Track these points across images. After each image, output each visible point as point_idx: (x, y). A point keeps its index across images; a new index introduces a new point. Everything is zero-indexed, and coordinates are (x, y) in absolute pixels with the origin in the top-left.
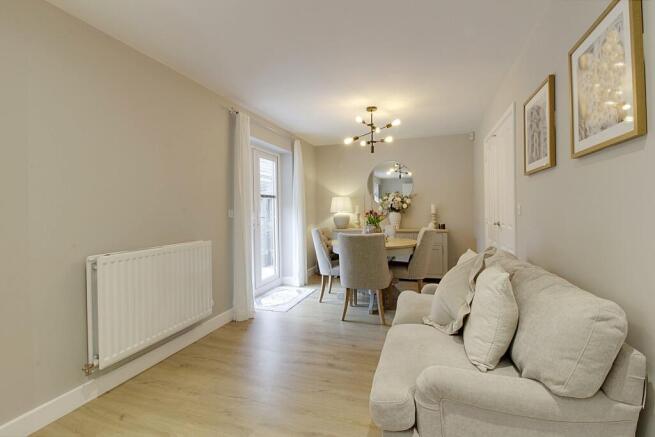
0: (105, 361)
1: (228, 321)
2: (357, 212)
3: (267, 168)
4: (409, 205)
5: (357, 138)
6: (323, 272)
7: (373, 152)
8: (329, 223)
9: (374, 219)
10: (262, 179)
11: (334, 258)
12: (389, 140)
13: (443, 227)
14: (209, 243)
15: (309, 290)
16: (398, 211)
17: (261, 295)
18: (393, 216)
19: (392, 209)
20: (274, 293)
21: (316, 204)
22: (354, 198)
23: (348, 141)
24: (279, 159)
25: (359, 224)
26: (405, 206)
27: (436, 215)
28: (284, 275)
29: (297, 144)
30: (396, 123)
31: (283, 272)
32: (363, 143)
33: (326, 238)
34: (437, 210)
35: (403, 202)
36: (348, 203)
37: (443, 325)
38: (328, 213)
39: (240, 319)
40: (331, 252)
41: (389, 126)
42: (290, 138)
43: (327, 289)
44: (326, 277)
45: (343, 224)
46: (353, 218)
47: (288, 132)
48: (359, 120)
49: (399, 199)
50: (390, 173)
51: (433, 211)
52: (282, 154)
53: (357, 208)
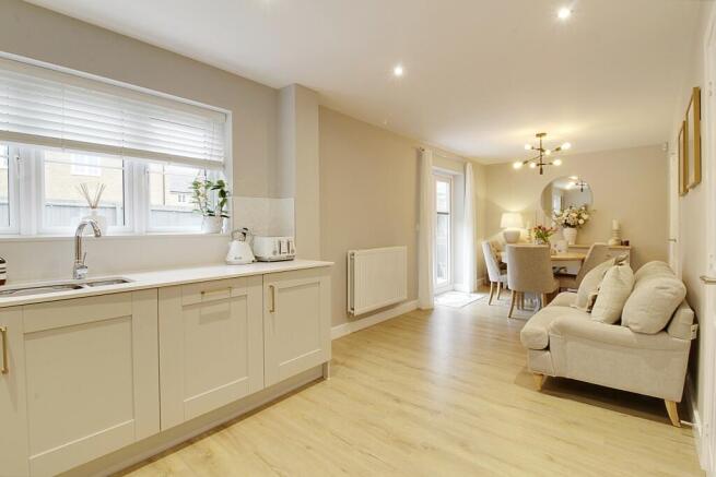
0: (357, 312)
1: (415, 308)
2: (528, 228)
3: (442, 188)
4: (585, 221)
5: (526, 162)
6: (492, 279)
7: (541, 173)
8: (499, 237)
9: (542, 233)
10: (438, 197)
11: (503, 267)
12: (557, 163)
13: (627, 243)
14: (406, 248)
15: (479, 296)
16: (573, 226)
17: (437, 295)
18: (568, 232)
19: (567, 225)
20: (446, 295)
21: (487, 220)
22: (524, 214)
23: (518, 165)
24: (452, 180)
25: (529, 239)
26: (581, 222)
27: (619, 232)
28: (455, 282)
29: (469, 166)
30: (566, 147)
31: (455, 279)
32: (533, 165)
33: (496, 250)
34: (620, 226)
35: (579, 217)
36: (519, 219)
37: (583, 307)
38: (499, 229)
39: (423, 308)
40: (500, 263)
41: (558, 149)
42: (463, 162)
43: (495, 296)
44: (495, 283)
45: (513, 238)
46: (524, 233)
47: (462, 157)
48: (528, 147)
49: (575, 215)
50: (570, 186)
51: (615, 227)
52: (454, 176)
53: (528, 223)
